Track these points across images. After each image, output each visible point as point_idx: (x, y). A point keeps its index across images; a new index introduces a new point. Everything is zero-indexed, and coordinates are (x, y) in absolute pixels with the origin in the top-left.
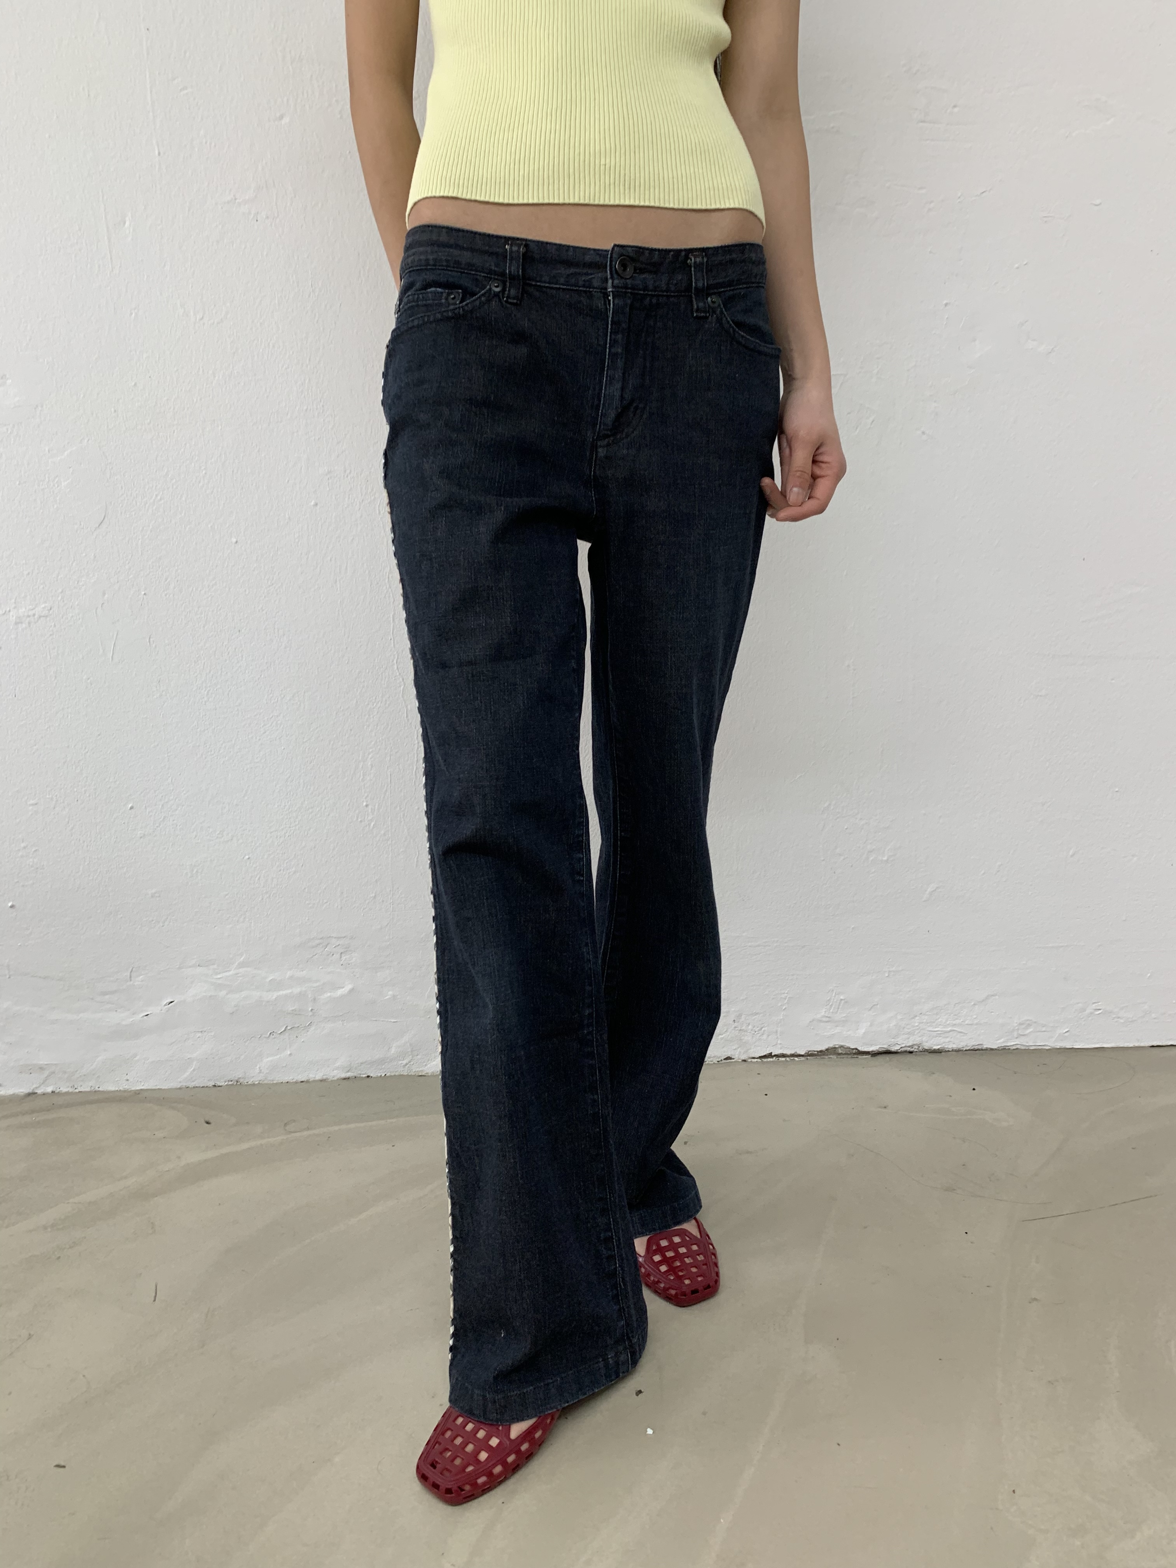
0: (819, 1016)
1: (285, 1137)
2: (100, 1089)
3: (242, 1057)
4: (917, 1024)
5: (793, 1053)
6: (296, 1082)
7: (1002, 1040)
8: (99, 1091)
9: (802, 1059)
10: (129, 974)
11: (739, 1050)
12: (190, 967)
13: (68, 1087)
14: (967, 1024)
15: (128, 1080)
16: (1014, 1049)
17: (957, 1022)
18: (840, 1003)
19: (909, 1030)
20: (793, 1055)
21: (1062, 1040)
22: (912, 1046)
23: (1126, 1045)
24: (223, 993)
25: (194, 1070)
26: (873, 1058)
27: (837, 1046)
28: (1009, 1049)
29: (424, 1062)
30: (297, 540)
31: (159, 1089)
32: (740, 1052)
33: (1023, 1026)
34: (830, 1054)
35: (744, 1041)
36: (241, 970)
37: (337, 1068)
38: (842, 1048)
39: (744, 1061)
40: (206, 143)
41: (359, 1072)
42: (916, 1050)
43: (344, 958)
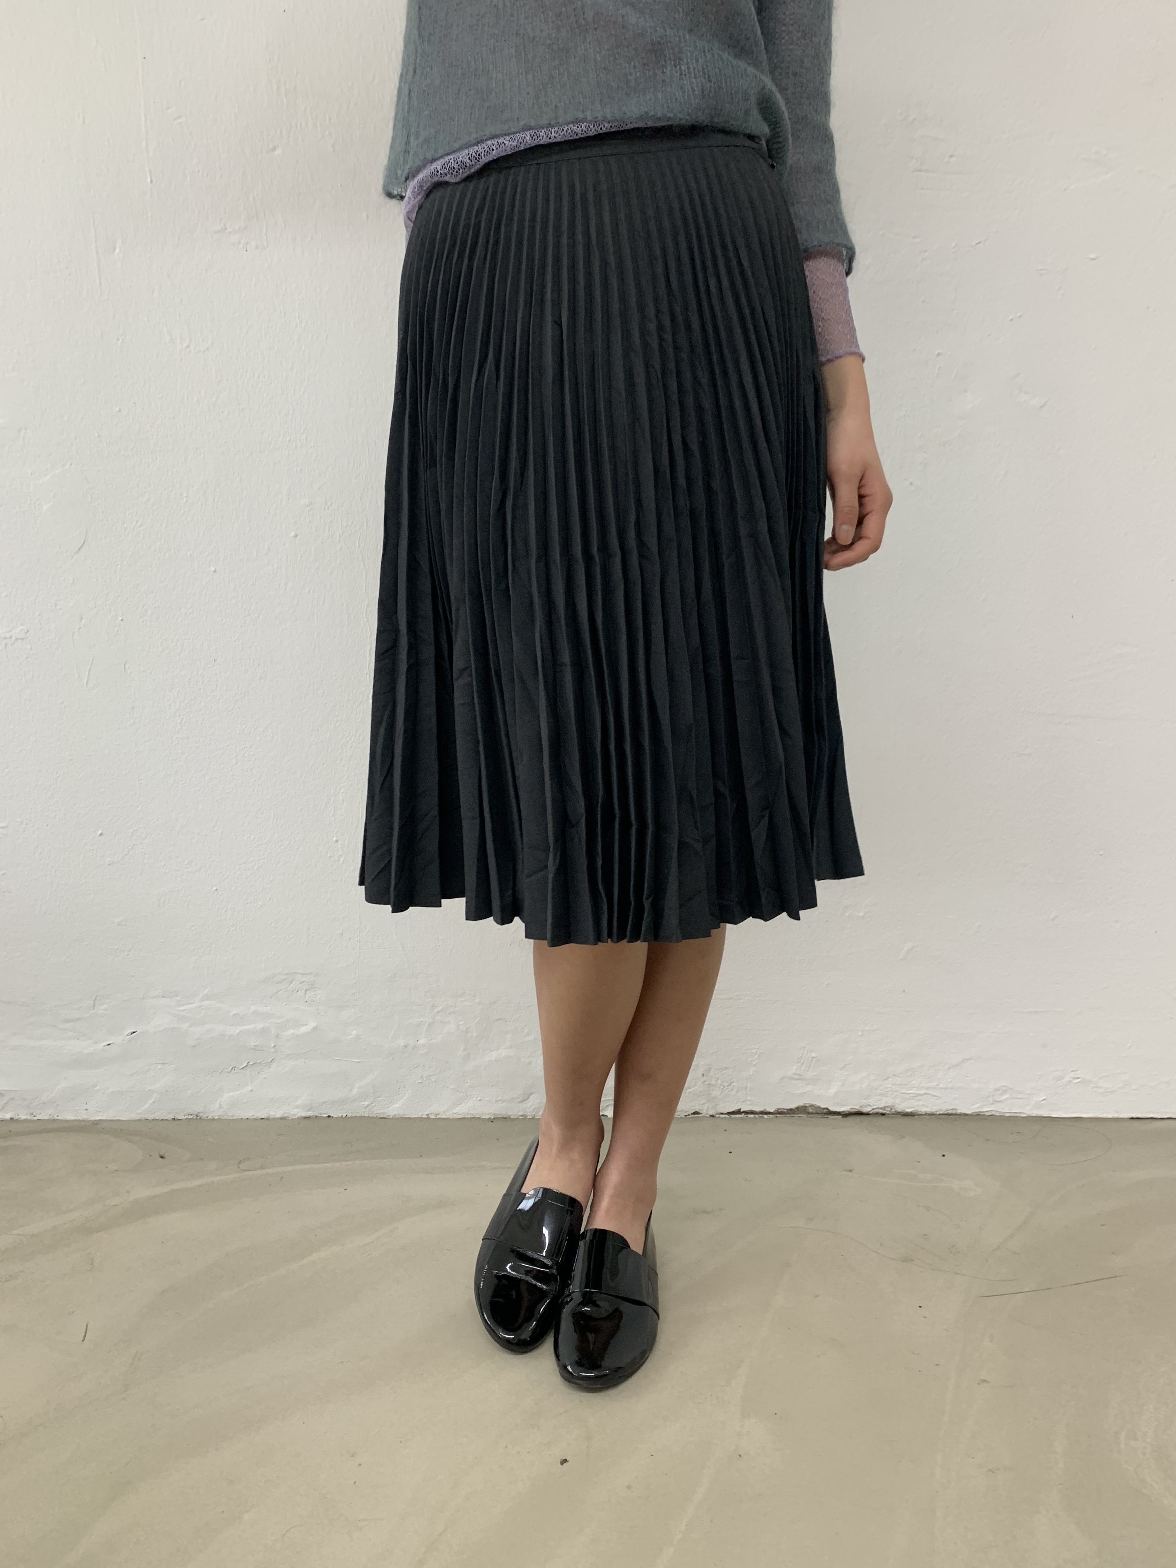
0: (790, 1073)
1: (237, 1175)
2: (59, 1118)
3: (203, 1091)
4: (890, 1086)
5: (762, 1109)
6: (255, 1119)
7: (977, 1106)
8: (58, 1120)
9: (771, 1116)
10: (92, 1002)
11: (707, 1104)
12: (154, 997)
13: (27, 1114)
14: (941, 1088)
15: (87, 1110)
16: (989, 1116)
17: (932, 1084)
18: (811, 1061)
19: (882, 1092)
20: (762, 1113)
21: (1038, 1108)
22: (884, 1108)
23: (1104, 1116)
24: (185, 1026)
25: (154, 1102)
26: (845, 1119)
27: (807, 1105)
28: (984, 1115)
29: (386, 1104)
30: (275, 571)
31: (118, 1120)
32: (708, 1107)
33: (999, 1092)
34: (801, 1113)
35: (713, 1096)
36: (205, 1003)
37: (297, 1107)
38: (813, 1107)
39: (712, 1116)
40: (198, 172)
41: (320, 1112)
42: (888, 1112)
43: (309, 994)
